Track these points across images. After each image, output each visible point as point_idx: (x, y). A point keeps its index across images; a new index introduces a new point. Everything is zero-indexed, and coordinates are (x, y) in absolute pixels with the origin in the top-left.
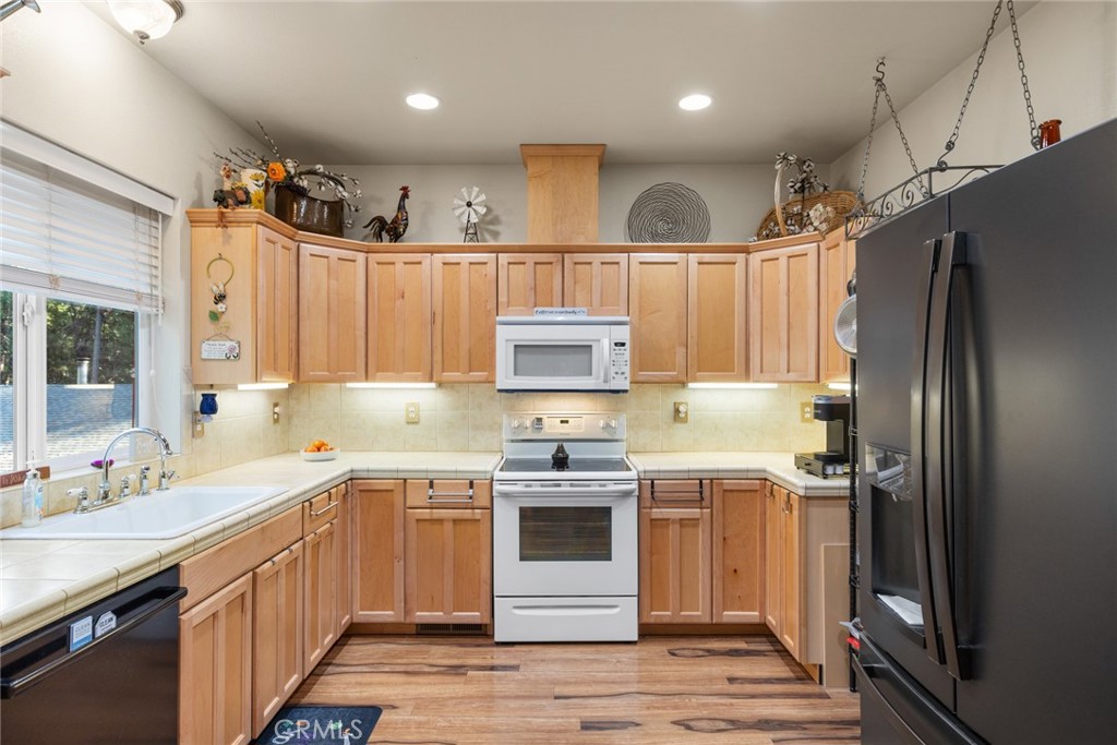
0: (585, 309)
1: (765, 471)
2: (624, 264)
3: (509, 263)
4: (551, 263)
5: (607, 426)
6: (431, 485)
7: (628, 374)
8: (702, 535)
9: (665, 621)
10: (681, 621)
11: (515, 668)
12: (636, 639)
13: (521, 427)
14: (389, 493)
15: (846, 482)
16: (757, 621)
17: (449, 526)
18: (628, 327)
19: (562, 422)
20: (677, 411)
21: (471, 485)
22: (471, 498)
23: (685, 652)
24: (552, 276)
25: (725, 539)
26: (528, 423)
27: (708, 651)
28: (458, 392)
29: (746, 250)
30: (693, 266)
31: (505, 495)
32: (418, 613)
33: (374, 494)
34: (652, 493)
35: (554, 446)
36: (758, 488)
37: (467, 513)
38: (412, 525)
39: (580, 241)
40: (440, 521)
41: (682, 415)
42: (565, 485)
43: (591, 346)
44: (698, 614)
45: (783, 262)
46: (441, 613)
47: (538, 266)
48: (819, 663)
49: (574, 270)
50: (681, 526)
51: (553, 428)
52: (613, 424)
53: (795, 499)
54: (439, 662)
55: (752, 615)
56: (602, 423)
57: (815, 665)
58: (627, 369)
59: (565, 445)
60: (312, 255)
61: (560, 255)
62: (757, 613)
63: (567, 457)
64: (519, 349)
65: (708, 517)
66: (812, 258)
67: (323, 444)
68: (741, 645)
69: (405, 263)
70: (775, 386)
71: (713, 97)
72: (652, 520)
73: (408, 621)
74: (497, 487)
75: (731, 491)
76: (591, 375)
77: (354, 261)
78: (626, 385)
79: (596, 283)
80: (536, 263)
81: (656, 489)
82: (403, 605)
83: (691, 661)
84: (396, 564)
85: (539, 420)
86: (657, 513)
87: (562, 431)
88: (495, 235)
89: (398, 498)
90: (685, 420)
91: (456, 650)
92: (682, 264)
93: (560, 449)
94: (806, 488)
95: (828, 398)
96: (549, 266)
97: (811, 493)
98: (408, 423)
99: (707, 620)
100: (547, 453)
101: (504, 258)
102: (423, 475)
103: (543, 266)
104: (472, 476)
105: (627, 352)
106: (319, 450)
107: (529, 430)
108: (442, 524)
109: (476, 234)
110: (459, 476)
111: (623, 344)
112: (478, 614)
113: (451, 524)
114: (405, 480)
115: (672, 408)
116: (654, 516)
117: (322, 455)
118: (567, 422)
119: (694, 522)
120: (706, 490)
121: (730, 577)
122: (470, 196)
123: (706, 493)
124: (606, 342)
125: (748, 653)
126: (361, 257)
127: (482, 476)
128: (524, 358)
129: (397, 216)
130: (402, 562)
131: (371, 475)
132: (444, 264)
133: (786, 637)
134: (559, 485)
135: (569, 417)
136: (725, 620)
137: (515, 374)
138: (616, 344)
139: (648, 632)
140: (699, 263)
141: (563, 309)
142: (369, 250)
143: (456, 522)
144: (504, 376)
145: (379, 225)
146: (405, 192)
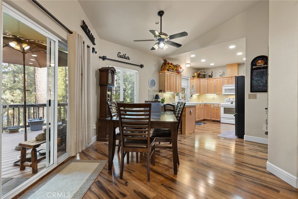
3: (225, 79)
6: (214, 105)
13: (227, 99)
21: (218, 105)
31: (222, 106)
32: (212, 118)
33: (208, 105)
37: (218, 108)
38: (212, 109)
40: (215, 109)
46: (215, 119)
51: (231, 100)
59: (233, 102)
60: (201, 81)
61: (231, 78)
69: (212, 80)
80: (228, 79)
89: (210, 106)
98: (213, 99)
106: (202, 101)
109: (221, 76)
112: (219, 119)
114: (211, 104)
128: (226, 91)
130: (210, 113)
132: (217, 80)
134: (229, 105)
142: (208, 79)
143: (216, 109)
144: (224, 93)
145: (209, 76)
146: (212, 72)
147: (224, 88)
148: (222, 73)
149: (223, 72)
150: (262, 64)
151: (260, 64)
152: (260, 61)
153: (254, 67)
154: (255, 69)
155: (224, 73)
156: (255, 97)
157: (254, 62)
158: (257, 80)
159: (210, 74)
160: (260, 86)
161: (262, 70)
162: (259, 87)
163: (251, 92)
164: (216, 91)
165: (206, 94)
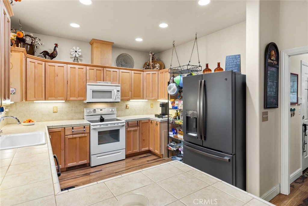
0: (110, 82)
1: (149, 118)
2: (118, 72)
3: (90, 69)
4: (100, 70)
5: (112, 111)
6: (73, 129)
7: (120, 98)
8: (138, 133)
9: (131, 153)
10: (134, 152)
11: (101, 170)
12: (125, 158)
13: (90, 112)
14: (60, 132)
15: (167, 119)
16: (148, 150)
17: (78, 139)
18: (120, 87)
19: (101, 110)
20: (127, 106)
21: (84, 127)
22: (85, 131)
23: (136, 159)
24: (101, 73)
25: (142, 133)
26: (92, 111)
27: (140, 157)
28: (70, 103)
29: (143, 71)
30: (133, 74)
31: (94, 129)
32: (69, 164)
33: (54, 133)
34: (128, 125)
35: (100, 116)
36: (148, 122)
37: (83, 135)
38: (67, 141)
39: (107, 65)
40: (75, 138)
41: (128, 107)
42: (109, 125)
43: (111, 91)
44: (137, 150)
45: (151, 75)
46: (76, 163)
47: (97, 71)
48: (162, 154)
49: (106, 72)
50: (134, 132)
51: (98, 112)
52: (113, 110)
53: (158, 123)
54: (79, 174)
55: (147, 149)
56: (111, 110)
57: (162, 155)
58: (120, 97)
59: (103, 116)
60: (30, 62)
61: (103, 68)
62: (148, 148)
63: (104, 119)
64: (93, 92)
65: (139, 129)
66: (157, 74)
67: (31, 120)
68: (145, 155)
69: (58, 66)
70: (147, 100)
71: (143, 39)
72: (128, 131)
73: (66, 167)
74: (92, 127)
75: (143, 123)
76: (111, 98)
77: (42, 64)
78: (119, 100)
79: (112, 76)
80: (97, 70)
81: (129, 124)
82: (64, 163)
83: (138, 160)
84: (62, 152)
85: (95, 110)
86: (129, 129)
87: (101, 112)
88: (81, 60)
89: (63, 134)
90: (128, 109)
91: (82, 171)
92: (131, 73)
93: (101, 117)
94: (161, 120)
95: (162, 103)
96: (100, 71)
97: (162, 121)
98: (54, 112)
99: (139, 151)
100: (98, 118)
101: (88, 68)
102: (70, 126)
103: (99, 71)
104: (84, 125)
105: (120, 93)
106: (30, 122)
107: (92, 113)
108: (76, 139)
109: (78, 60)
110: (81, 125)
111: (119, 91)
112: (86, 161)
113: (78, 138)
114: (65, 128)
115: (125, 106)
116: (128, 130)
117: (31, 123)
118: (102, 110)
119: (136, 130)
120: (138, 123)
121: (143, 141)
122: (76, 49)
123: (139, 124)
124: (115, 91)
125: (148, 156)
126: (44, 63)
127: (87, 125)
128: (95, 94)
129: (54, 52)
130: (64, 151)
131: (53, 127)
132: (71, 68)
133: (156, 151)
134: (108, 125)
135: (102, 109)
136: (142, 151)
137: (92, 98)
138: (117, 91)
139: (128, 156)
140: (134, 73)
141: (104, 82)
142: (46, 61)
143: (80, 137)
144: (90, 98)
145: (45, 53)
146: (56, 45)
147: (89, 89)
152: (273, 52)
153: (269, 60)
154: (269, 64)
157: (268, 51)
158: (270, 87)
159: (50, 50)
161: (274, 69)
162: (271, 100)
164: (69, 93)
165: (42, 100)
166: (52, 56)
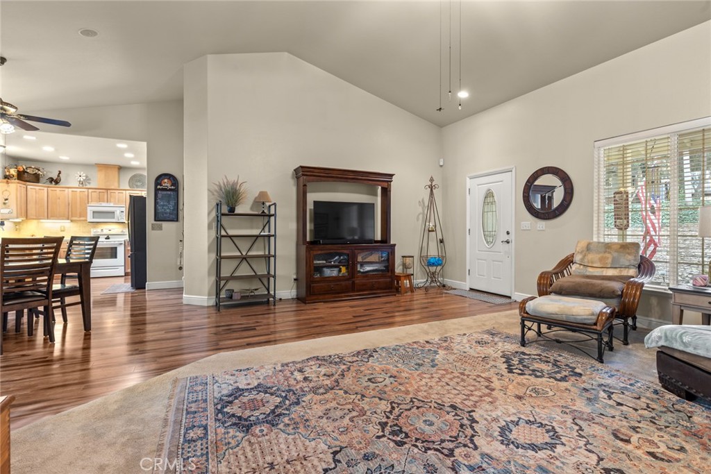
0: (113, 203)
2: (124, 193)
3: (92, 192)
4: (104, 192)
5: (122, 231)
18: (125, 208)
19: (109, 230)
24: (104, 196)
28: (76, 222)
39: (113, 187)
43: (114, 212)
49: (111, 194)
60: (31, 188)
61: (107, 190)
63: (109, 238)
64: (94, 212)
69: (60, 191)
76: (114, 219)
77: (43, 190)
79: (117, 197)
80: (100, 192)
85: (103, 230)
88: (88, 184)
98: (61, 231)
101: (90, 190)
109: (82, 183)
122: (81, 174)
124: (118, 211)
129: (57, 178)
132: (72, 191)
134: (103, 242)
137: (93, 219)
138: (121, 212)
141: (107, 203)
142: (48, 187)
144: (90, 219)
145: (51, 180)
146: (60, 173)
147: (90, 210)
148: (84, 178)
149: (87, 177)
150: (169, 185)
151: (166, 184)
152: (166, 180)
153: (159, 187)
154: (159, 189)
155: (90, 180)
156: (160, 228)
157: (159, 180)
158: (163, 206)
159: (55, 177)
160: (166, 213)
161: (169, 193)
162: (165, 215)
163: (155, 220)
164: (70, 213)
165: (44, 219)
166: (57, 182)
